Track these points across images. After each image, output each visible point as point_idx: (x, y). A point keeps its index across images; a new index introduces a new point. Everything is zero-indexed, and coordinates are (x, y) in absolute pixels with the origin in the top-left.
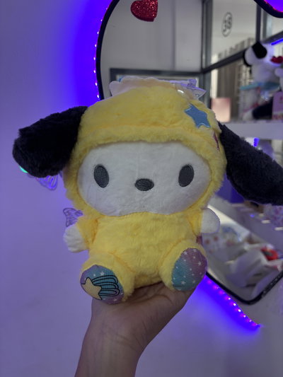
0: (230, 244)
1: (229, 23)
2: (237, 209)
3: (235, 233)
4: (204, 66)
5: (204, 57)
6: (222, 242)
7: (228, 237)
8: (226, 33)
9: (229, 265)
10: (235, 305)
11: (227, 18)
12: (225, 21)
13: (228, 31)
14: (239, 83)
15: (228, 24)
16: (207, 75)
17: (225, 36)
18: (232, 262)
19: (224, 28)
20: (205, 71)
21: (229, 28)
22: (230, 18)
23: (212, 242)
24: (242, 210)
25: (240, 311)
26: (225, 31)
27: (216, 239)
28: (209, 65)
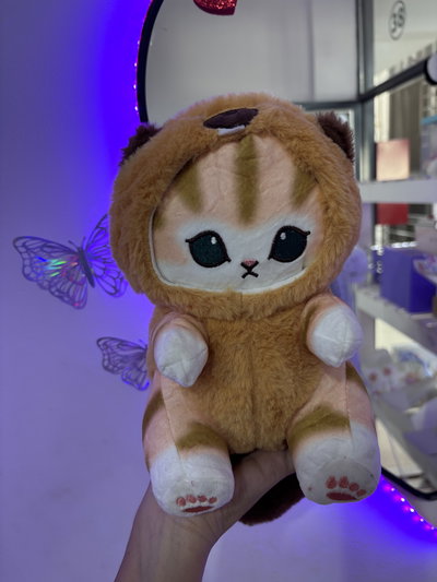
0: (412, 381)
1: (401, 17)
2: (421, 323)
3: (420, 362)
4: (362, 90)
5: (362, 76)
6: (398, 377)
7: (409, 368)
8: (396, 34)
9: (410, 416)
10: (403, 500)
11: (396, 10)
12: (394, 16)
13: (399, 30)
14: (426, 114)
15: (399, 19)
16: (368, 105)
17: (395, 39)
18: (415, 410)
19: (393, 26)
20: (365, 98)
21: (401, 25)
22: (402, 10)
23: (382, 378)
24: (430, 325)
25: (412, 510)
26: (394, 30)
27: (387, 372)
28: (370, 87)
